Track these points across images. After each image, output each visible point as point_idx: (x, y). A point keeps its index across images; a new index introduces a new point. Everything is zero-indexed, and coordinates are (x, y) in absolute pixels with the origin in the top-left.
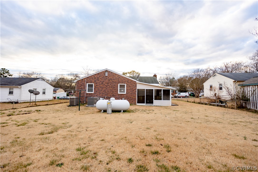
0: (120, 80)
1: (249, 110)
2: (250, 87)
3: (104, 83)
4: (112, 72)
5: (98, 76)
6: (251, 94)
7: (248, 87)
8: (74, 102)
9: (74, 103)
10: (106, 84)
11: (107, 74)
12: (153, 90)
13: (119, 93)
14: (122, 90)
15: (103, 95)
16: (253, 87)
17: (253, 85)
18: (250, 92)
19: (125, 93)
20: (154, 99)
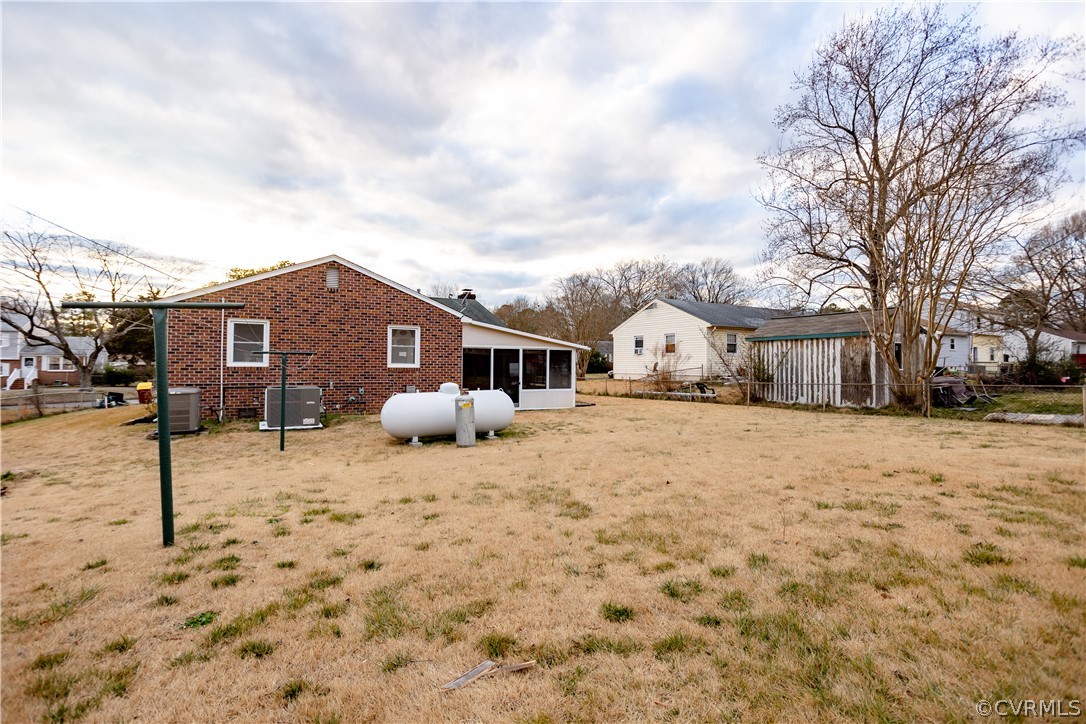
0: (394, 310)
1: (773, 404)
2: (775, 344)
3: (323, 320)
4: (358, 274)
5: (292, 287)
6: (775, 363)
7: (770, 344)
8: (188, 412)
9: (188, 419)
10: (332, 326)
11: (332, 280)
12: (518, 351)
13: (390, 365)
14: (403, 354)
15: (321, 374)
16: (782, 345)
17: (781, 341)
18: (775, 359)
19: (417, 365)
20: (521, 386)
